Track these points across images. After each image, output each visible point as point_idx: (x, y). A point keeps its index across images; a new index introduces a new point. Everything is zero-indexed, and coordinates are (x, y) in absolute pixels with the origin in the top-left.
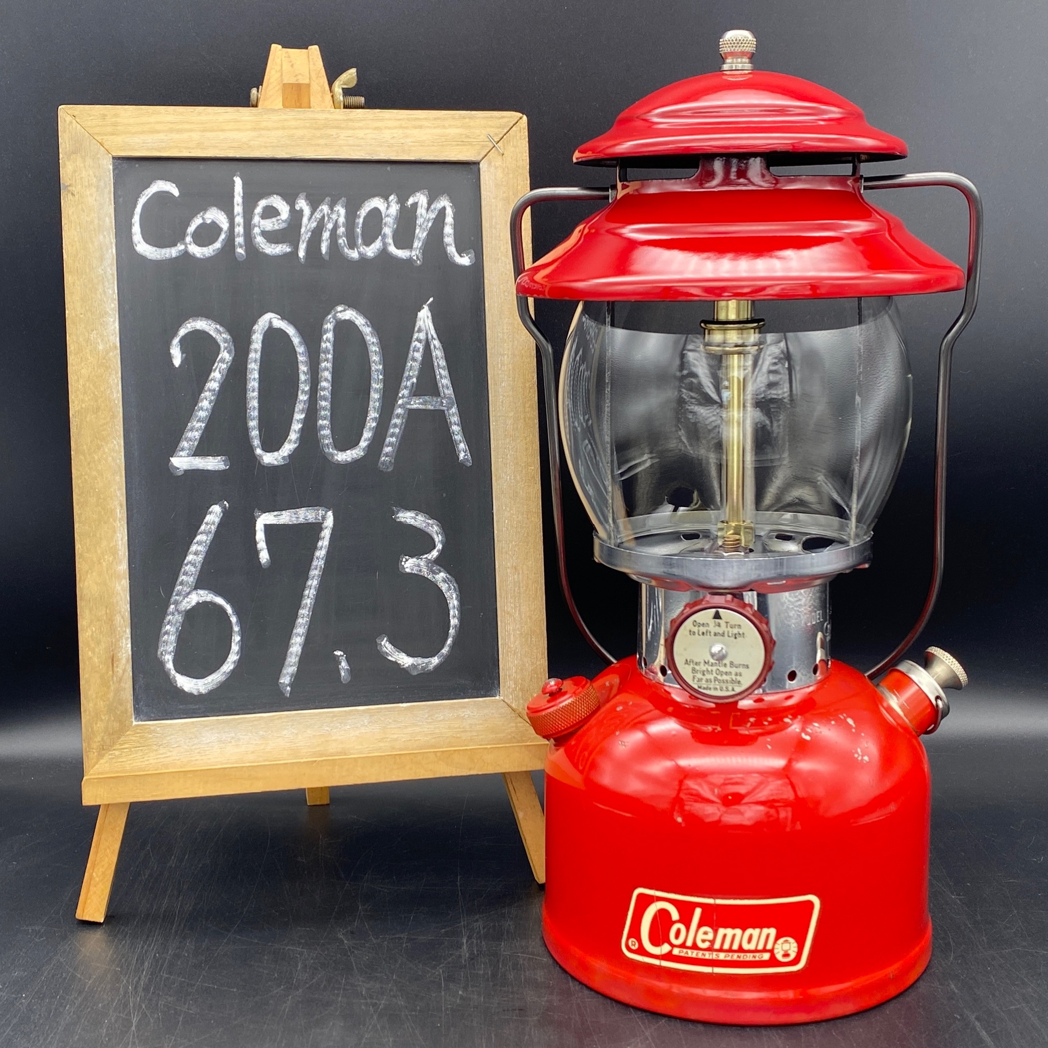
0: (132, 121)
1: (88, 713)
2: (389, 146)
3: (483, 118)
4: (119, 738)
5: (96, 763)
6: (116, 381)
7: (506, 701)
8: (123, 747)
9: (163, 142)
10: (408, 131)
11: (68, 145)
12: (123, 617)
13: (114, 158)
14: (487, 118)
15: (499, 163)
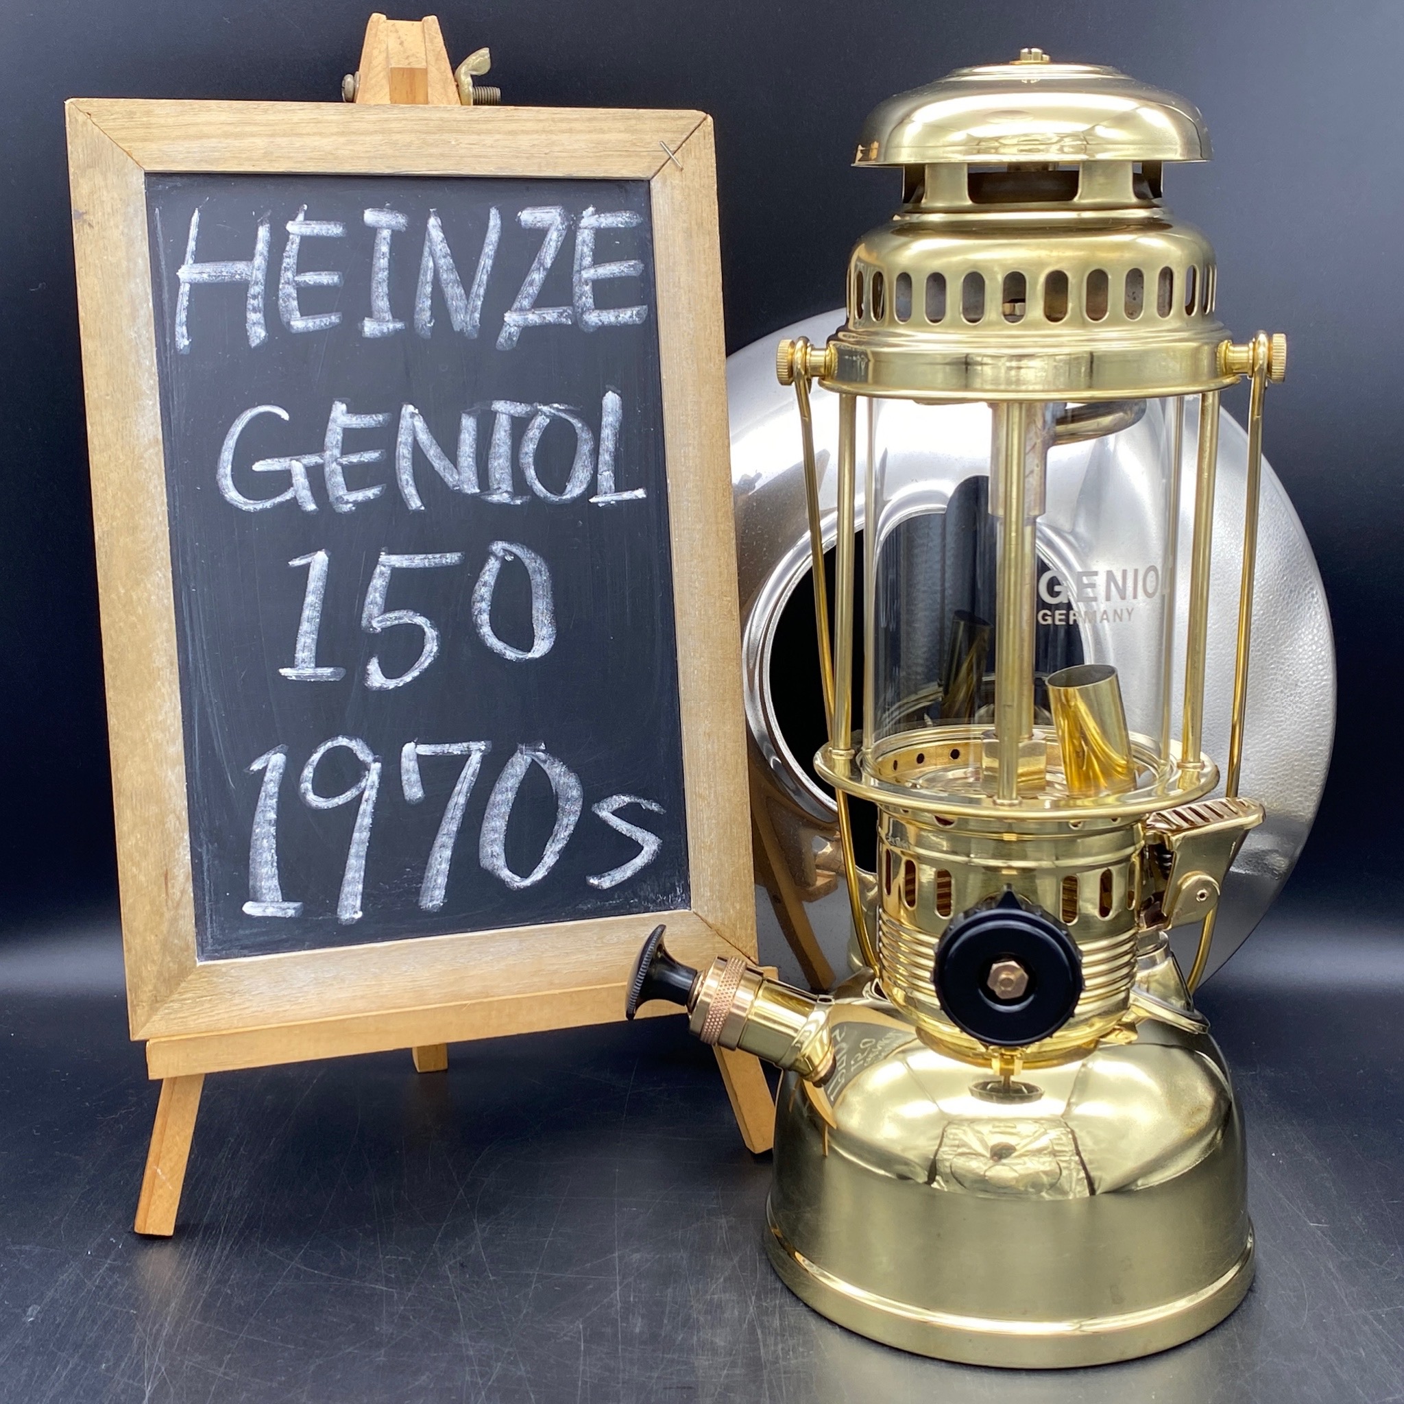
0: (171, 121)
1: (133, 952)
2: (528, 158)
3: (653, 118)
4: (178, 985)
5: (147, 1021)
6: (159, 489)
7: (700, 914)
8: (184, 997)
9: (216, 152)
10: (554, 137)
11: (81, 156)
12: (178, 818)
13: (147, 174)
14: (660, 118)
15: (676, 182)
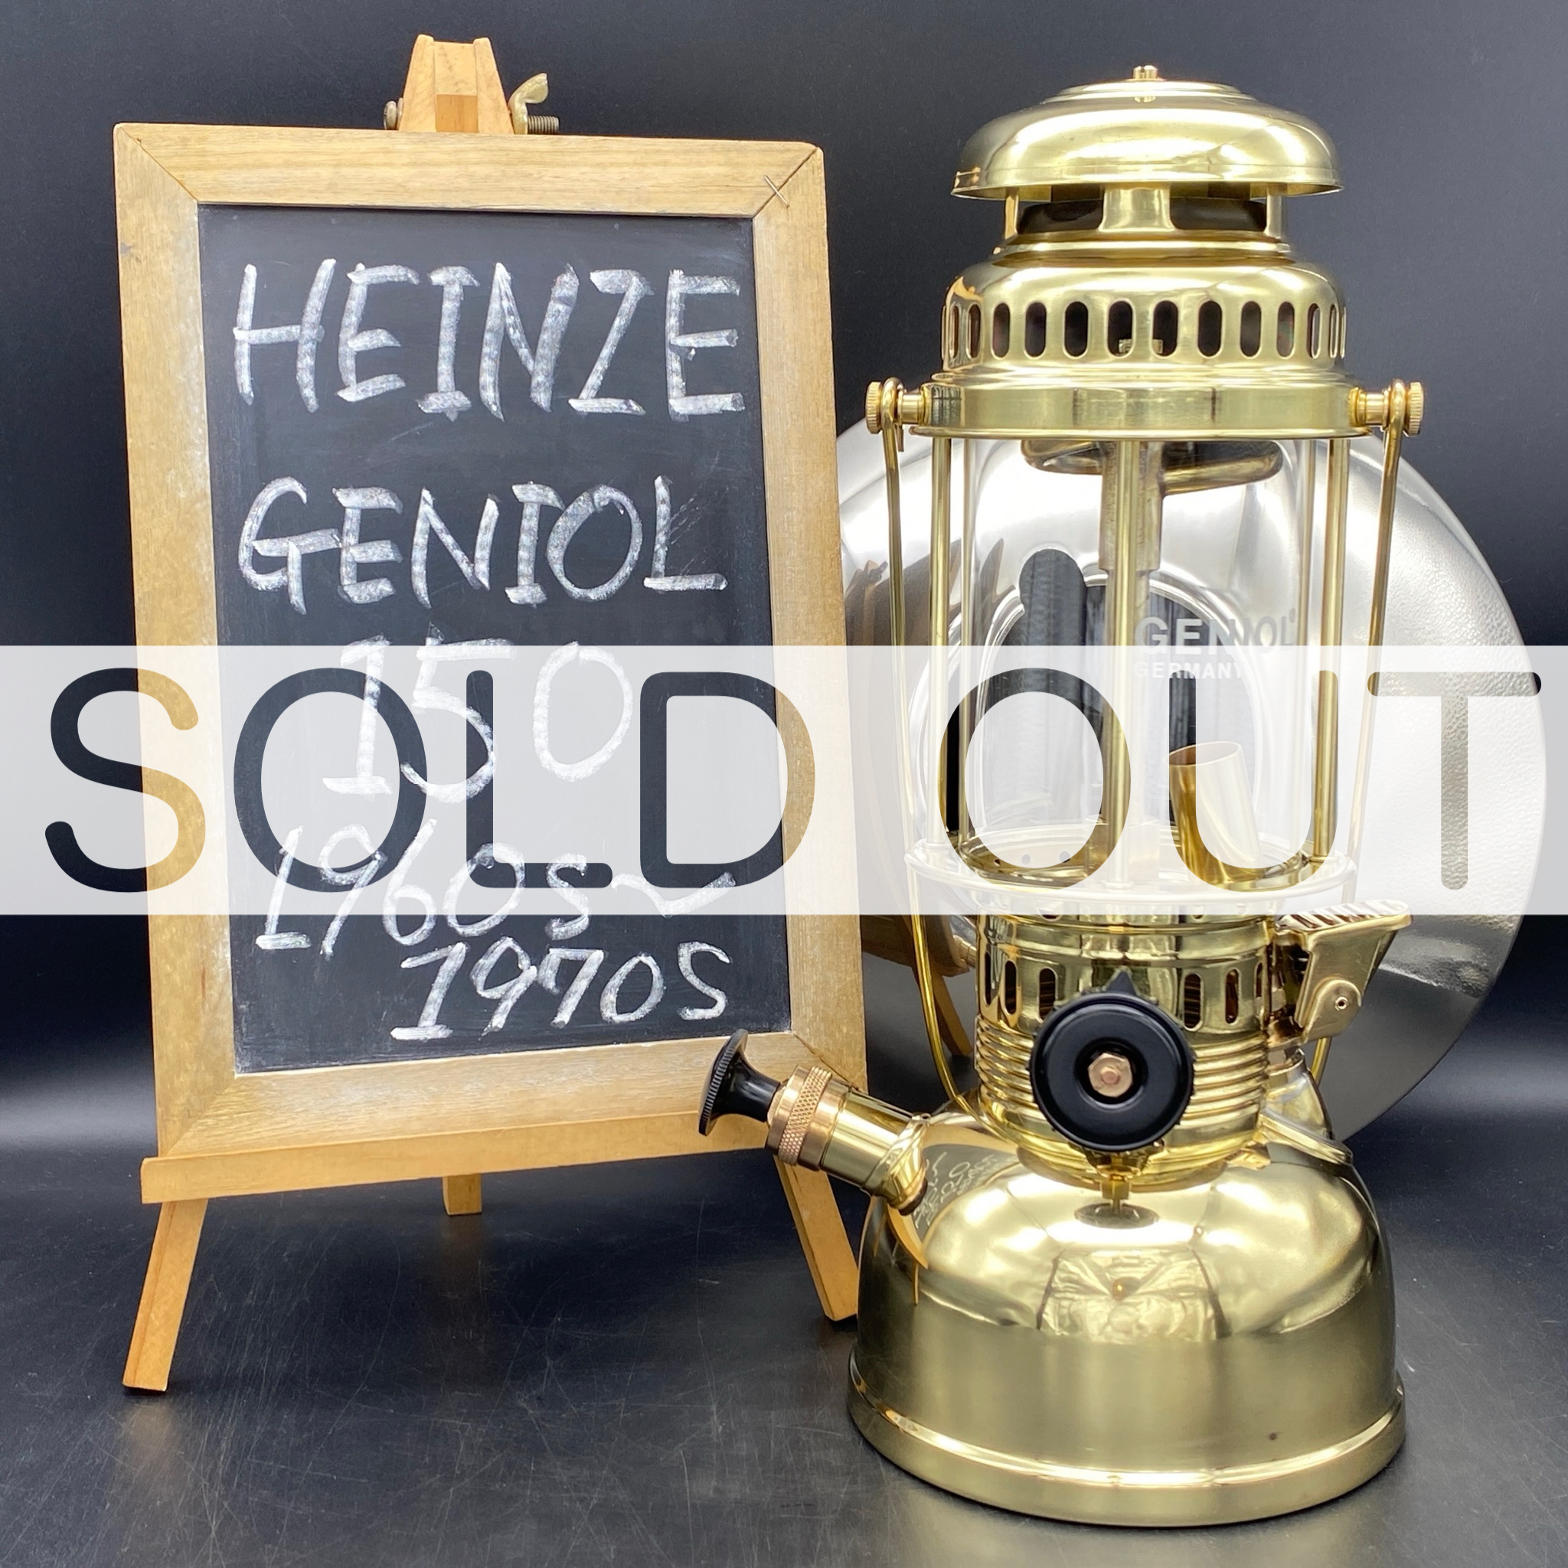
0: (227, 149)
1: (165, 1060)
2: (617, 193)
3: (758, 151)
4: (214, 1098)
5: (179, 1138)
6: (206, 546)
7: (800, 1037)
8: (220, 1112)
9: (277, 182)
10: (647, 170)
11: (130, 185)
13: (200, 206)
14: (764, 151)
15: (782, 219)
